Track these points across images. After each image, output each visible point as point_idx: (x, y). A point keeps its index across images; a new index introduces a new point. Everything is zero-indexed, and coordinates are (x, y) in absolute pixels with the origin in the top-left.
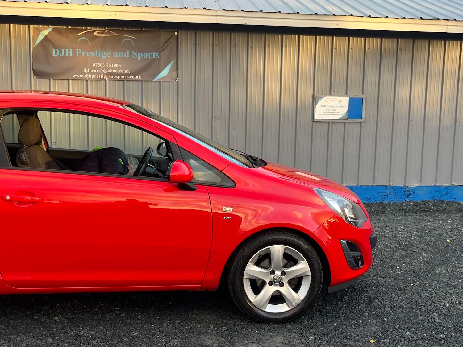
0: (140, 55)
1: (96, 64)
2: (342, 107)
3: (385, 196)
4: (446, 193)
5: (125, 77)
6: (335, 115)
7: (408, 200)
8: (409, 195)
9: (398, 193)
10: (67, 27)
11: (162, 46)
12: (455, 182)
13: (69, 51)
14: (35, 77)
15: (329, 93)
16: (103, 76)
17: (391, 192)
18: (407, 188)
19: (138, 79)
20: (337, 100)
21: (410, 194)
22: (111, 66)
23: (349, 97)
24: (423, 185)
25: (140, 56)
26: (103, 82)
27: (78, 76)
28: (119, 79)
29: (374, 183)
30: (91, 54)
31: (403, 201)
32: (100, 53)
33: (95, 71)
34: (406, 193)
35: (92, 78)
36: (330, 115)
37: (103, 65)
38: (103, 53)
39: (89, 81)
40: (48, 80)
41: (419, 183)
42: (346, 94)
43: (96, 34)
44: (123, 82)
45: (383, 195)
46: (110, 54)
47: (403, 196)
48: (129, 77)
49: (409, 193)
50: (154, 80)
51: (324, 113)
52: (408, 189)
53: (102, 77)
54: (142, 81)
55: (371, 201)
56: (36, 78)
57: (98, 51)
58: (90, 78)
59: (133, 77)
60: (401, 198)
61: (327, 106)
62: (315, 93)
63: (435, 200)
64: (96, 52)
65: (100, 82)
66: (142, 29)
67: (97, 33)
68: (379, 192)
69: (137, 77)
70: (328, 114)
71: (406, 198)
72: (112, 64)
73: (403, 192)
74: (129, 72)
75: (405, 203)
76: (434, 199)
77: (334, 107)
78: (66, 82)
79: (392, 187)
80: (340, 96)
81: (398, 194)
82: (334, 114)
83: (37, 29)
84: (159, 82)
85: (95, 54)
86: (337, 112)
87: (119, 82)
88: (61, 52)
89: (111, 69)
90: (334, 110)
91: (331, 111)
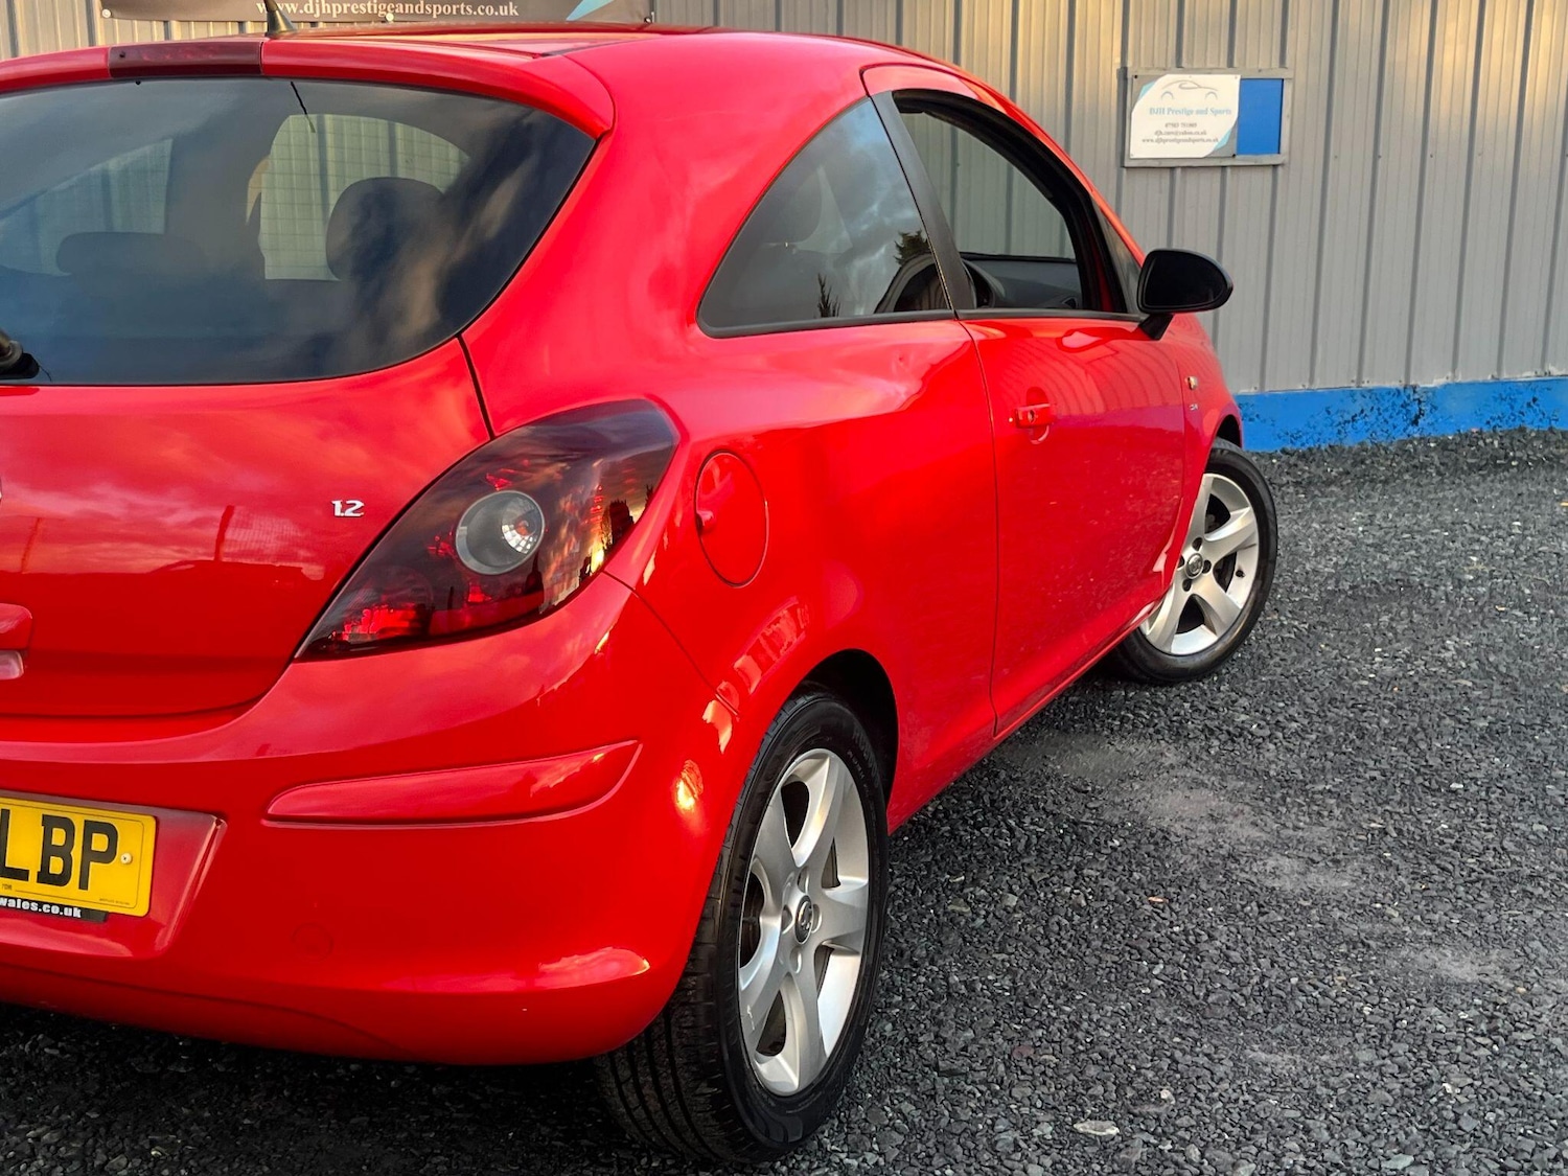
2: (1216, 112)
3: (1346, 422)
4: (1529, 405)
5: (458, 10)
6: (1194, 141)
7: (1415, 432)
8: (1417, 417)
9: (1386, 410)
12: (1554, 365)
14: (107, 13)
15: (1175, 65)
16: (375, 6)
17: (1365, 408)
18: (1415, 392)
19: (509, 17)
20: (1200, 87)
21: (1421, 413)
23: (1239, 77)
24: (1460, 379)
28: (435, 16)
29: (1311, 381)
31: (1401, 438)
34: (1409, 408)
35: (335, 16)
36: (1179, 141)
39: (322, 27)
40: (161, 24)
41: (1450, 374)
42: (1230, 64)
45: (1341, 420)
47: (1400, 421)
48: (475, 9)
49: (1420, 410)
51: (1159, 137)
52: (1417, 396)
53: (372, 7)
55: (1303, 445)
56: (112, 16)
58: (326, 14)
59: (491, 11)
60: (1395, 427)
61: (1169, 110)
62: (1129, 64)
63: (1498, 429)
68: (1329, 413)
69: (504, 12)
70: (1172, 141)
71: (1410, 428)
73: (1402, 406)
75: (1411, 442)
76: (1493, 424)
77: (1192, 112)
78: (232, 30)
79: (1370, 391)
80: (1210, 71)
81: (1386, 415)
82: (1192, 137)
86: (1201, 130)
90: (1191, 125)
91: (1180, 129)
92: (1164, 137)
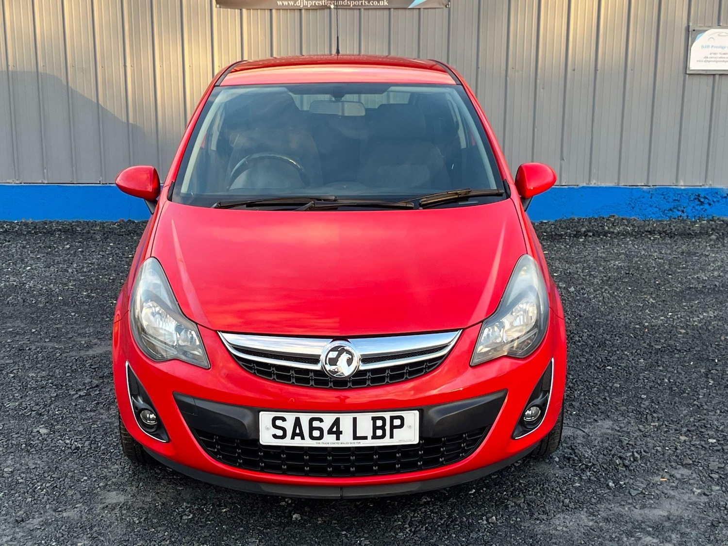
5: (362, 3)
6: (726, 62)
14: (218, 6)
15: (717, 24)
16: (326, 2)
19: (384, 5)
26: (327, 11)
27: (286, 3)
28: (351, 6)
35: (309, 6)
36: (717, 62)
39: (303, 11)
40: (239, 11)
44: (358, 11)
48: (369, 3)
50: (409, 7)
51: (706, 60)
53: (324, 3)
54: (390, 9)
56: (220, 7)
58: (305, 6)
59: (376, 3)
61: (712, 46)
62: (691, 24)
65: (322, 11)
69: (381, 3)
70: (714, 61)
77: (725, 47)
78: (267, 13)
82: (725, 60)
84: (418, 10)
87: (351, 11)
90: (724, 54)
91: (719, 56)
92: (708, 59)
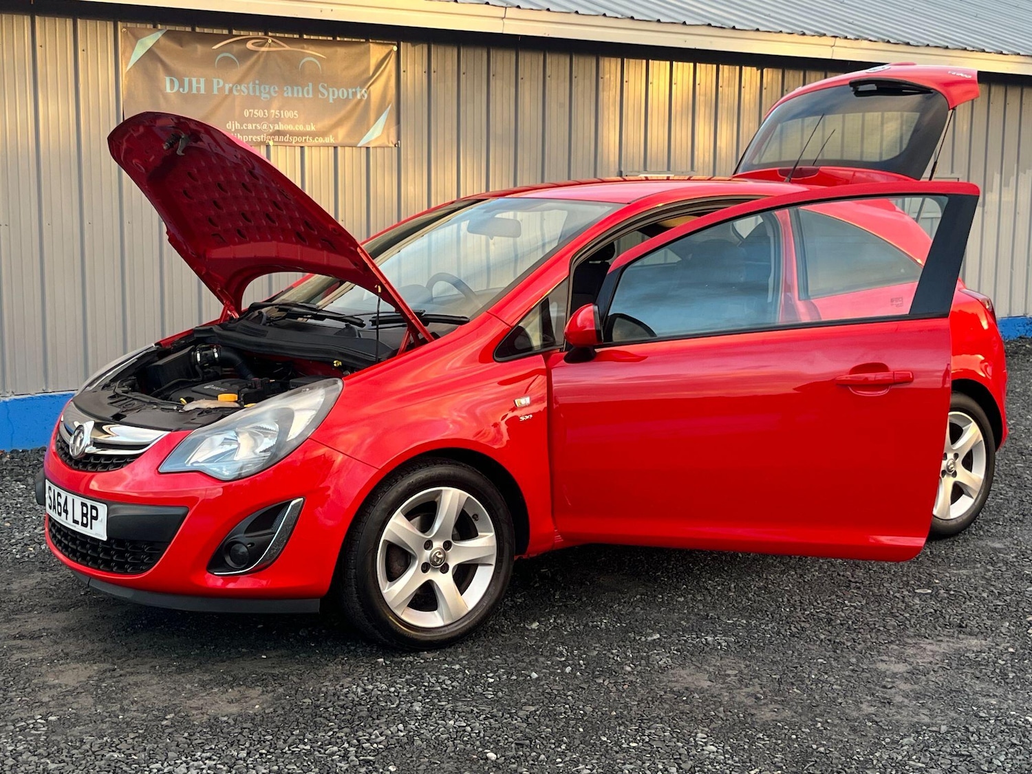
0: (333, 91)
1: (250, 111)
5: (305, 140)
10: (193, 30)
11: (371, 73)
13: (198, 82)
16: (265, 137)
19: (330, 142)
22: (281, 115)
25: (334, 95)
26: (263, 149)
28: (293, 143)
30: (241, 89)
32: (257, 86)
33: (250, 127)
37: (264, 113)
38: (265, 88)
43: (249, 45)
44: (300, 149)
46: (277, 89)
48: (313, 139)
50: (359, 145)
53: (263, 138)
54: (335, 147)
57: (254, 83)
59: (320, 140)
64: (251, 85)
66: (334, 38)
67: (252, 44)
69: (326, 140)
72: (282, 112)
74: (313, 128)
83: (130, 32)
84: (366, 150)
85: (248, 88)
87: (292, 150)
88: (182, 85)
89: (280, 123)
